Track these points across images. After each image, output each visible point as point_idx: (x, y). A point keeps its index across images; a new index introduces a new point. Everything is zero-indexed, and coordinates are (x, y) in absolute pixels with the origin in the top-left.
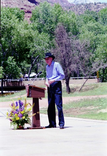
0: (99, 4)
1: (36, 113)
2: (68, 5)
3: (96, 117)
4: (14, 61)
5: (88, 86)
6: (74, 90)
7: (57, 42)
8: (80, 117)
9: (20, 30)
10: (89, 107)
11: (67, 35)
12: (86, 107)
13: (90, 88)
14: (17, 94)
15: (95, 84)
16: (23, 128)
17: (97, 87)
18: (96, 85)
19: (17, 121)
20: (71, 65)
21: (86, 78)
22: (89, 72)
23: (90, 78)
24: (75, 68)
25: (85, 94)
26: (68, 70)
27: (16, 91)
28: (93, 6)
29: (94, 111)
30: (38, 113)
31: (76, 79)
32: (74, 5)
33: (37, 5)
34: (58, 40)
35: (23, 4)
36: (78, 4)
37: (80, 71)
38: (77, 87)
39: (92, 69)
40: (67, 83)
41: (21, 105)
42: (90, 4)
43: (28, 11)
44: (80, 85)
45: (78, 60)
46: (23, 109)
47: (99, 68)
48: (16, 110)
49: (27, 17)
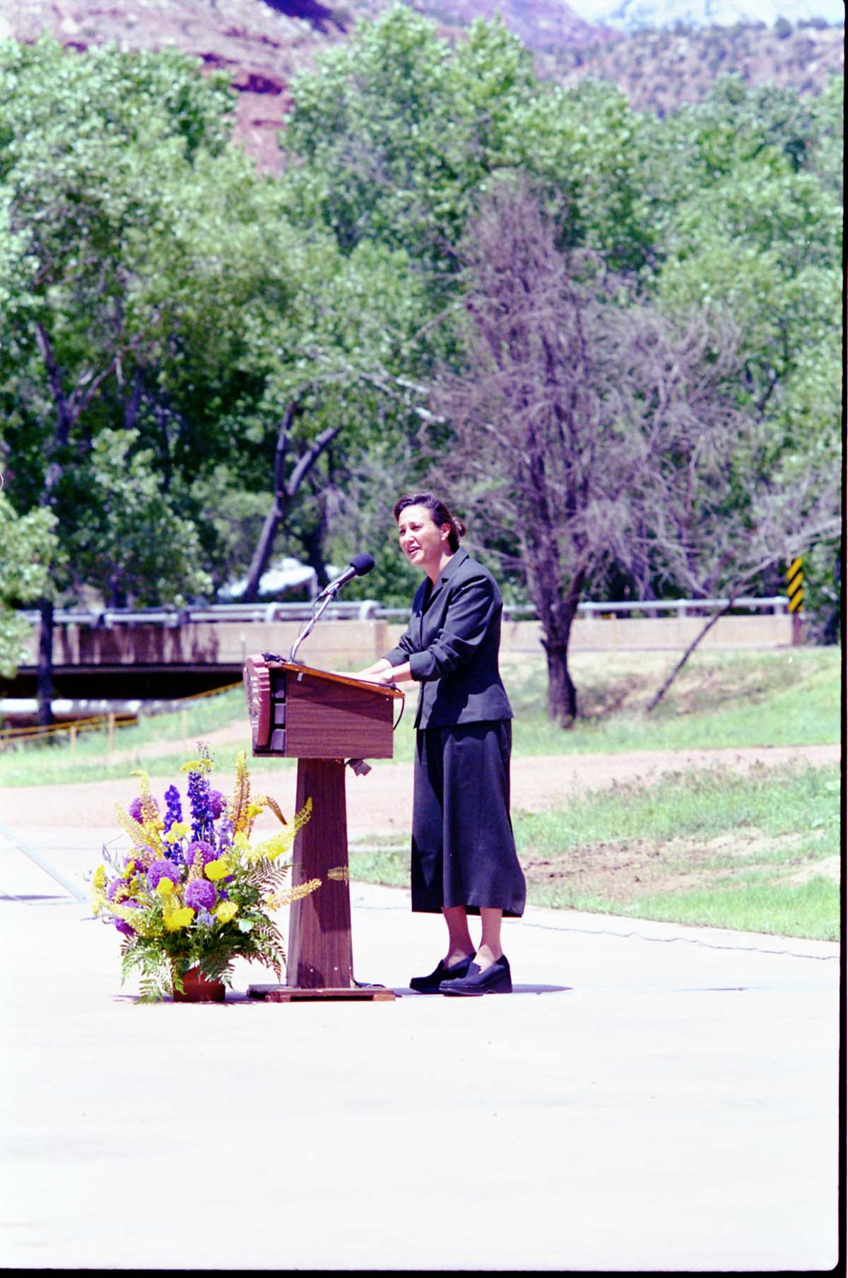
0: (812, 33)
1: (323, 878)
2: (571, 39)
3: (785, 917)
4: (142, 465)
5: (718, 676)
6: (610, 701)
7: (480, 321)
8: (658, 913)
9: (193, 226)
10: (727, 838)
11: (561, 270)
12: (701, 834)
13: (733, 688)
14: (164, 728)
15: (777, 654)
16: (218, 995)
17: (789, 679)
18: (779, 663)
19: (175, 934)
20: (585, 505)
21: (699, 612)
22: (727, 560)
23: (731, 611)
24: (619, 534)
25: (695, 737)
26: (565, 544)
27: (157, 704)
28: (765, 43)
29: (764, 871)
30: (333, 874)
31: (621, 615)
32: (613, 38)
33: (325, 31)
34: (491, 309)
35: (213, 21)
36: (647, 31)
37: (654, 552)
38: (635, 683)
39: (755, 539)
40: (557, 649)
41: (206, 809)
42: (742, 28)
43: (253, 79)
44: (656, 666)
45: (646, 469)
46: (226, 841)
47: (808, 531)
48: (168, 855)
49: (247, 124)
